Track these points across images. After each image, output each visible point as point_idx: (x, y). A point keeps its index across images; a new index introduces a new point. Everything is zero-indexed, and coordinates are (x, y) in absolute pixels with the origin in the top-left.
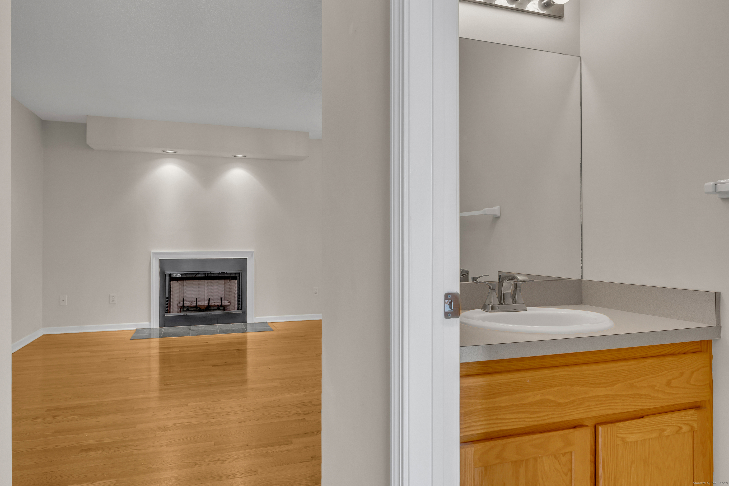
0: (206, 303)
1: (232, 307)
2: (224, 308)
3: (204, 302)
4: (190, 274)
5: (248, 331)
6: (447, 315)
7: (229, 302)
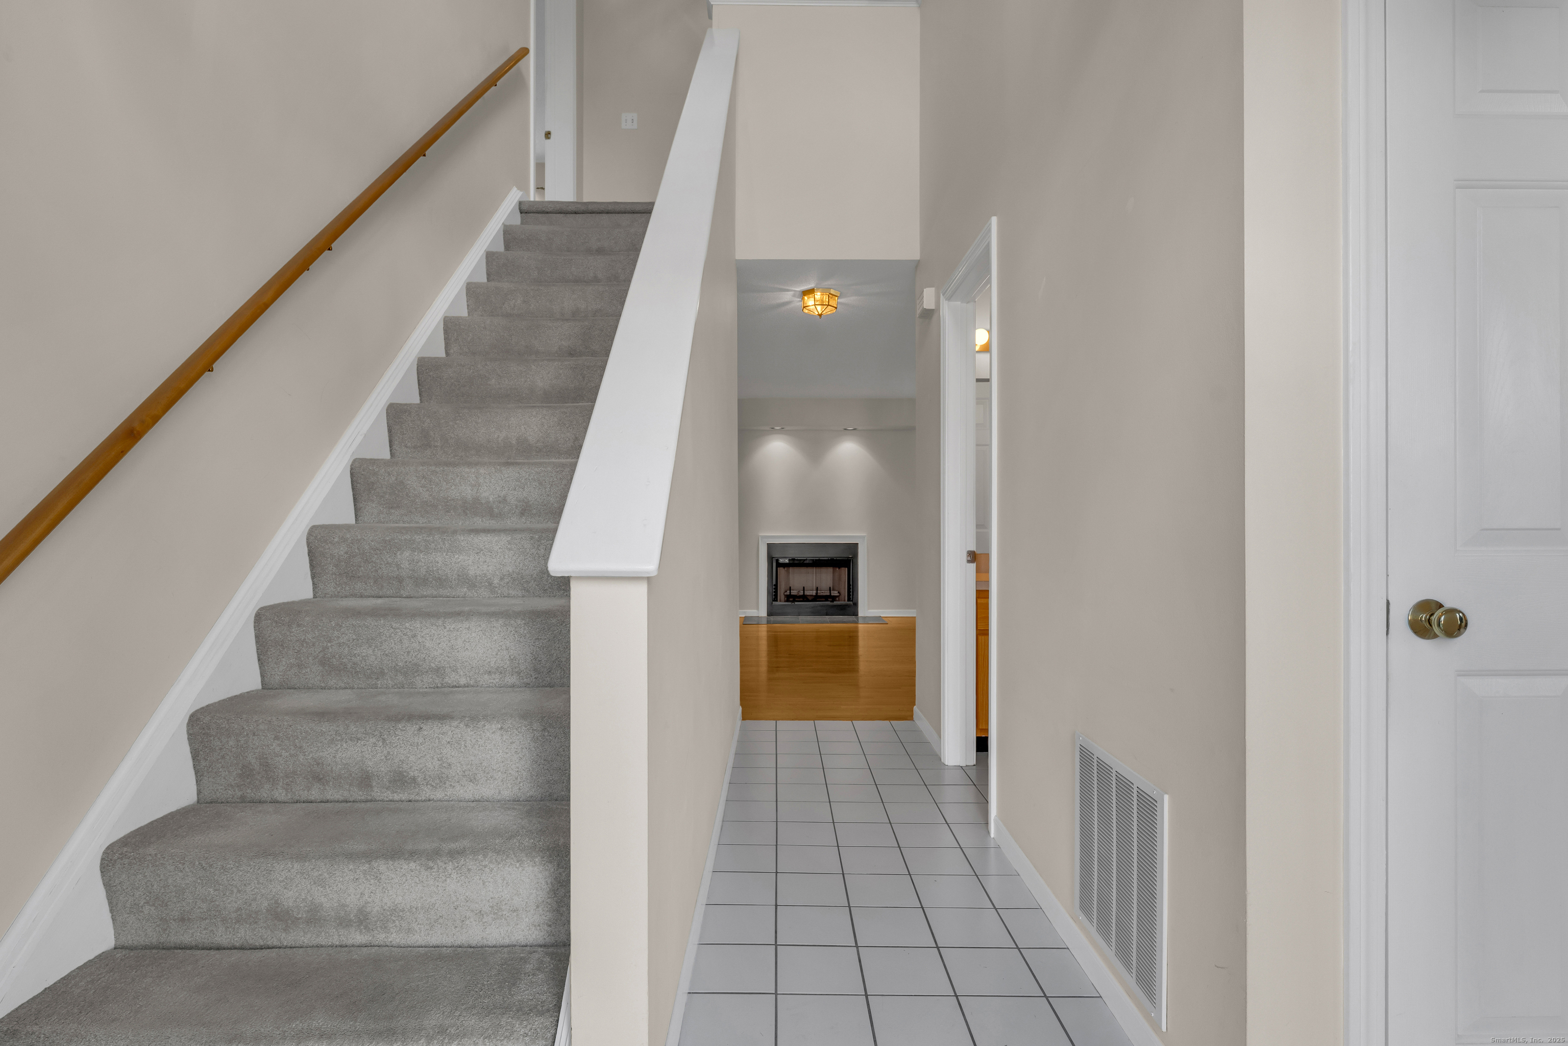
0: (814, 593)
1: (842, 597)
2: (834, 598)
3: (812, 592)
4: (797, 560)
5: (860, 623)
6: (969, 562)
7: (839, 593)
